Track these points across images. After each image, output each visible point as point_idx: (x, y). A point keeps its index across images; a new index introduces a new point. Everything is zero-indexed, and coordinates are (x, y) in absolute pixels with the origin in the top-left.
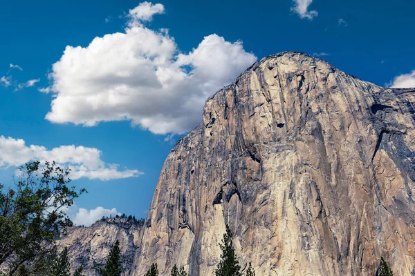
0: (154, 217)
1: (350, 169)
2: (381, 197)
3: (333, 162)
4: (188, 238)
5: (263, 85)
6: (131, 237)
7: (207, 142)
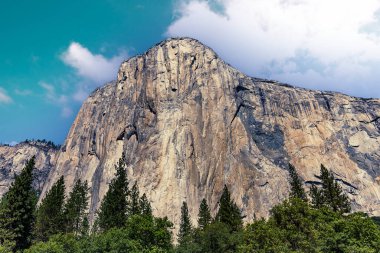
0: (69, 144)
1: (216, 127)
2: (232, 149)
3: (206, 121)
4: (94, 163)
5: (166, 59)
6: (49, 158)
7: (118, 94)
